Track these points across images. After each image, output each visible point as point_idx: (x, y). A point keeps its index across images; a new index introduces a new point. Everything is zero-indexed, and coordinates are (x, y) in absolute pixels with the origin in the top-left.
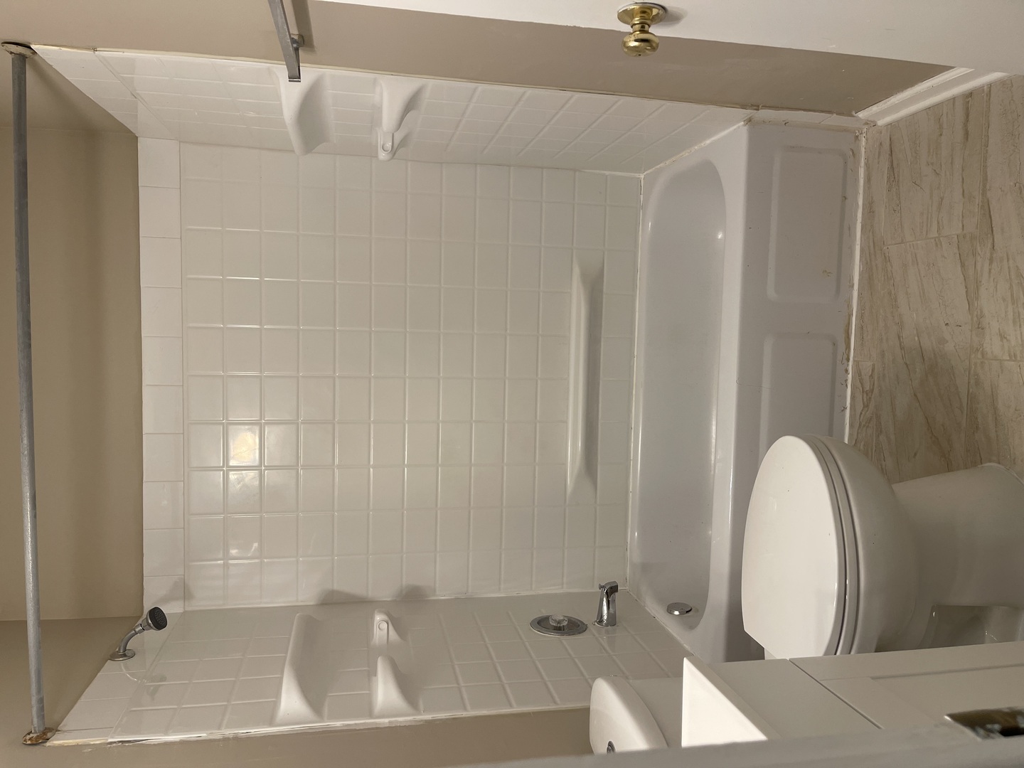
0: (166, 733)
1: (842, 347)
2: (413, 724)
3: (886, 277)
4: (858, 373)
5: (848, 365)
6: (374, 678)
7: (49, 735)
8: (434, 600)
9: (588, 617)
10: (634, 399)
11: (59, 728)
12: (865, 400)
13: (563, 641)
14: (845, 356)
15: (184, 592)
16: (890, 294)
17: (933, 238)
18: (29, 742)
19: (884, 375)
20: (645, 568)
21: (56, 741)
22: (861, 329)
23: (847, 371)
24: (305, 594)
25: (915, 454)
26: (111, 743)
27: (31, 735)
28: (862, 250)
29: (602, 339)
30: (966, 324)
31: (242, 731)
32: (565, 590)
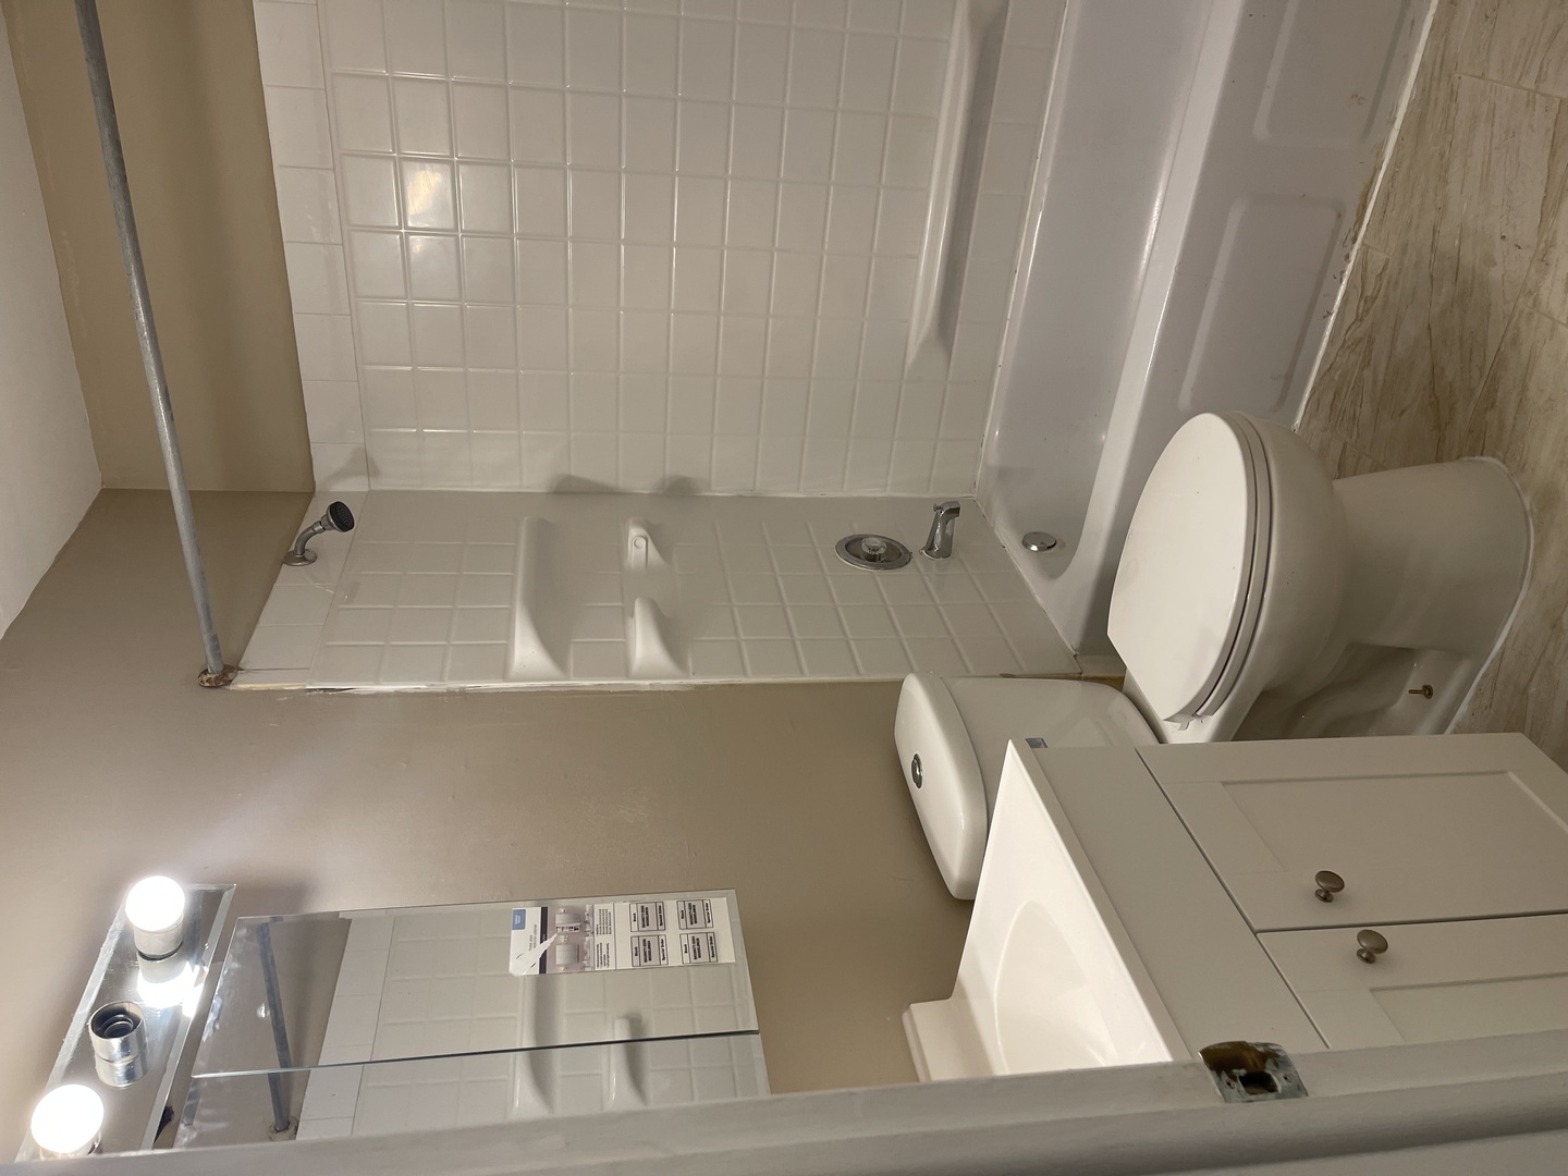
0: (377, 683)
1: (1351, 216)
2: (680, 689)
3: (1444, 127)
4: (1363, 266)
5: (1352, 248)
6: (630, 620)
7: (230, 676)
8: (706, 497)
9: (914, 541)
10: (1026, 226)
11: (241, 666)
12: (1360, 310)
13: (878, 579)
14: (1352, 234)
15: (366, 465)
16: (1442, 156)
17: (1526, 89)
18: (207, 684)
19: (1397, 283)
20: (1003, 474)
21: (242, 684)
22: (1386, 195)
23: (1347, 257)
24: (533, 478)
25: (1403, 412)
26: (310, 690)
27: (209, 676)
28: (1422, 65)
29: (990, 126)
30: (1528, 247)
31: (469, 685)
32: (889, 493)
